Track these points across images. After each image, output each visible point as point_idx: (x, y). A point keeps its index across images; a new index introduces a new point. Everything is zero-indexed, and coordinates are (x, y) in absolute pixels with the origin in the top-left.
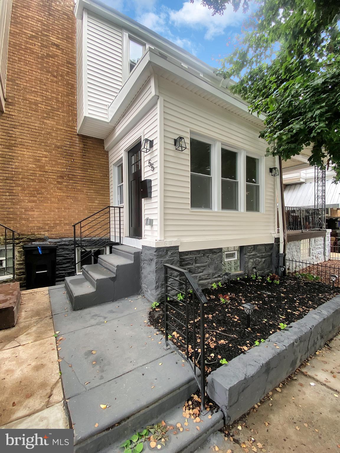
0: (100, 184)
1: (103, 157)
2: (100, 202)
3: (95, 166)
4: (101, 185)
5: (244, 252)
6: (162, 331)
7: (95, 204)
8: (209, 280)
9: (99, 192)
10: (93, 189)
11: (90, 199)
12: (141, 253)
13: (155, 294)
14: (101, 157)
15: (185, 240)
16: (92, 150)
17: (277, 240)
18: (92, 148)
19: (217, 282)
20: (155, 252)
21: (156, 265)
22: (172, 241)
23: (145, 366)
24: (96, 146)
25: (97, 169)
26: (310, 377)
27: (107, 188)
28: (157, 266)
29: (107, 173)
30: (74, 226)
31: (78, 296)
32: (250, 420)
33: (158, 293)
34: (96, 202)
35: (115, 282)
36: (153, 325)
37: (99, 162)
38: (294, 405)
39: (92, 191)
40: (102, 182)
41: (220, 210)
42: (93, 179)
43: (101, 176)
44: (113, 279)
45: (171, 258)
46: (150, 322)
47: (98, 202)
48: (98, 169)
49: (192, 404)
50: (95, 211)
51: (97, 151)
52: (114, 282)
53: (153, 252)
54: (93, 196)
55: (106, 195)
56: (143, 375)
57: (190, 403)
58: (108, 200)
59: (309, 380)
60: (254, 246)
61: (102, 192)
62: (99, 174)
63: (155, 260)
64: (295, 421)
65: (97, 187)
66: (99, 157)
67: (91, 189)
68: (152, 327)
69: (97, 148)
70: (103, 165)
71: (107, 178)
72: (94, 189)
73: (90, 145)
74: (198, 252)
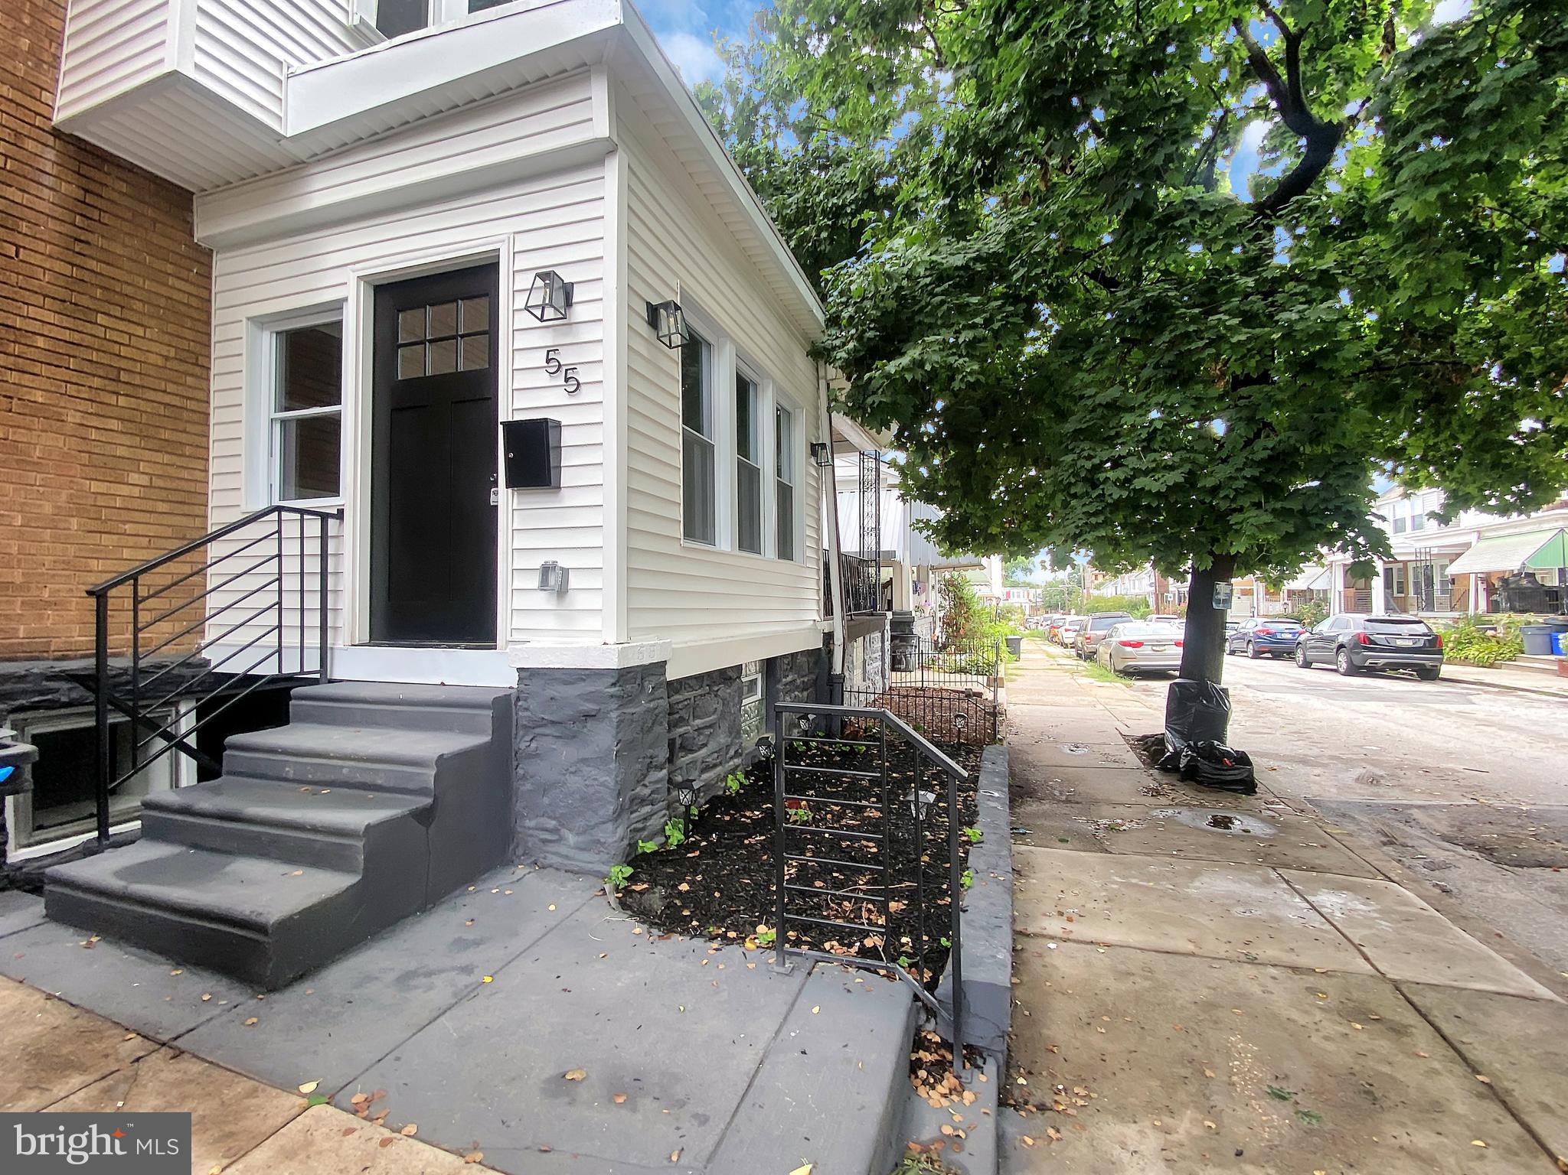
0: (160, 397)
1: (184, 274)
2: (157, 482)
3: (138, 306)
4: (167, 399)
5: (779, 673)
6: (724, 937)
7: (125, 490)
8: (719, 769)
9: (152, 432)
10: (116, 412)
11: (98, 460)
12: (518, 699)
13: (610, 840)
14: (170, 268)
15: (680, 640)
16: (126, 227)
17: (829, 637)
18: (129, 215)
19: (733, 772)
20: (614, 685)
21: (617, 733)
22: (654, 645)
23: (784, 1030)
24: (150, 212)
25: (146, 321)
26: (1036, 935)
27: (195, 417)
28: (620, 736)
29: (198, 349)
30: (100, 595)
31: (291, 918)
32: (1020, 1058)
33: (620, 831)
34: (134, 478)
35: (433, 826)
36: (671, 931)
37: (163, 290)
38: (1060, 995)
39: (114, 424)
40: (171, 388)
41: (737, 552)
42: (123, 364)
43: (167, 358)
44: (423, 816)
45: (652, 705)
46: (651, 927)
47: (144, 480)
48: (152, 322)
49: (929, 1073)
50: (125, 522)
51: (156, 239)
52: (428, 827)
53: (604, 687)
54: (120, 451)
55: (188, 451)
56: (804, 1053)
57: (923, 1074)
58: (198, 475)
59: (1040, 940)
60: (792, 654)
61: (166, 435)
62: (155, 347)
63: (614, 715)
64: (1085, 1020)
65: (144, 406)
66: (158, 264)
67: (107, 411)
68: (677, 938)
69: (155, 221)
70: (183, 309)
71: (197, 370)
72: (127, 414)
73: (115, 196)
74: (699, 678)
